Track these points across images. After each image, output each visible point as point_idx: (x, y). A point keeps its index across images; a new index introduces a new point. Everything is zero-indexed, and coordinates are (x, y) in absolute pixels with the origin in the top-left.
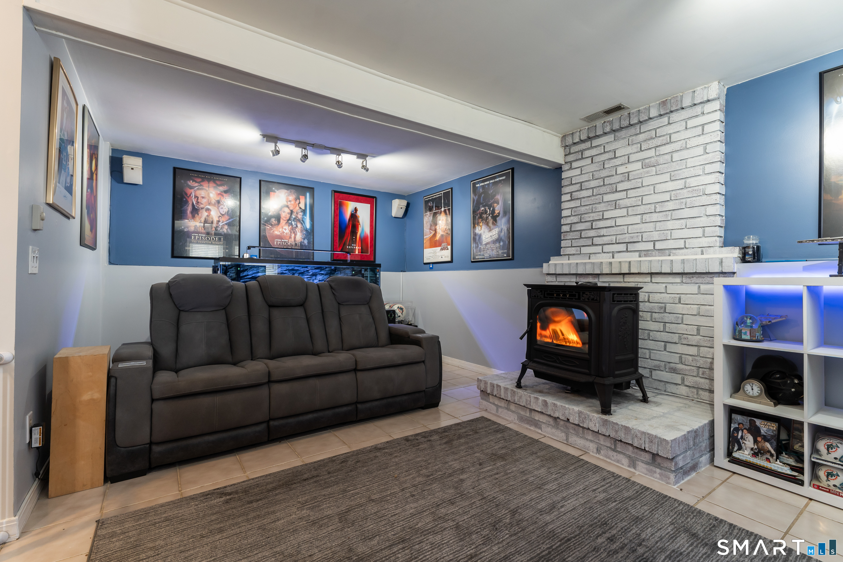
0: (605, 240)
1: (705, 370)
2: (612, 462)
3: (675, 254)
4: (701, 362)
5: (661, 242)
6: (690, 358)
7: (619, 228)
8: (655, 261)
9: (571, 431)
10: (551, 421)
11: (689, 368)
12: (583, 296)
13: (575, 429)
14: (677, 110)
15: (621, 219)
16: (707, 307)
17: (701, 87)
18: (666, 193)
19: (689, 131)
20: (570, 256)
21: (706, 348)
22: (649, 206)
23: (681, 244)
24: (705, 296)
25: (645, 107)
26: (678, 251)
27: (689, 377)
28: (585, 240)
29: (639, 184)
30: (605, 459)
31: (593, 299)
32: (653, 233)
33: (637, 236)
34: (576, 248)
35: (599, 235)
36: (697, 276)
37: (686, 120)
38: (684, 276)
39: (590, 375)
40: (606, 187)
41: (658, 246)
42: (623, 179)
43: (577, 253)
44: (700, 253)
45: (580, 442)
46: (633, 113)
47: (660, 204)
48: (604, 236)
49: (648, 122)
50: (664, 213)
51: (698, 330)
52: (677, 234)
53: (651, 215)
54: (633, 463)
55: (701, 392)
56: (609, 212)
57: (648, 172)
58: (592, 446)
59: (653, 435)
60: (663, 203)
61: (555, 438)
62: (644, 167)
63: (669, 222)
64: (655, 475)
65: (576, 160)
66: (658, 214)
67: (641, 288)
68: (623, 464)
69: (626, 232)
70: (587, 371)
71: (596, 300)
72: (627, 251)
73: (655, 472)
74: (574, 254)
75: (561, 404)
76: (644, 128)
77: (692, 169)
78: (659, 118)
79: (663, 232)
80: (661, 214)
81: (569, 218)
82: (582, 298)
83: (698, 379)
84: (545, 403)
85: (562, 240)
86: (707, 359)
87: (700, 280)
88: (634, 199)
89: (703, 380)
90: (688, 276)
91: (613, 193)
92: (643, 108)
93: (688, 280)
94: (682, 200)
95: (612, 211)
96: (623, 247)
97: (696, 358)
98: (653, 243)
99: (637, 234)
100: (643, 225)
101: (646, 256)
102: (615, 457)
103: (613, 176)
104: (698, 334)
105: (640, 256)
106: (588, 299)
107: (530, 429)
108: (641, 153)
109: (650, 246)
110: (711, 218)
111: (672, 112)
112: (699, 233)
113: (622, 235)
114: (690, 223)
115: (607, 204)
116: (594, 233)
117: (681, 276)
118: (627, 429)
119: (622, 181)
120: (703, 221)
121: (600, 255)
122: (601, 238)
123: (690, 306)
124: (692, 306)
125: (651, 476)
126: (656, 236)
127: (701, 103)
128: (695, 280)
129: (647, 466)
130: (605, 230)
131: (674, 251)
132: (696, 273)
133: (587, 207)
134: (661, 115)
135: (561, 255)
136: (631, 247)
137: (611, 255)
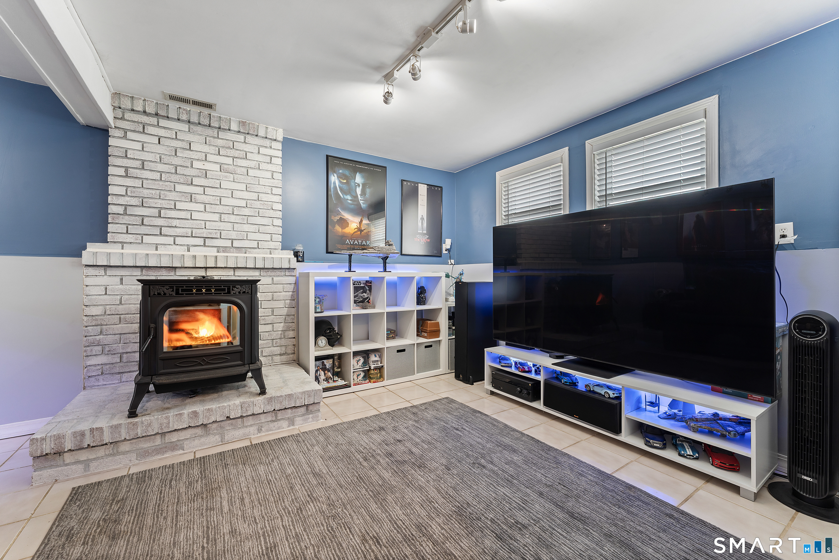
0: (178, 231)
1: (277, 340)
2: (274, 432)
3: (250, 253)
4: (275, 335)
5: (238, 241)
6: (267, 334)
7: (195, 221)
8: (241, 257)
9: (228, 428)
10: (199, 431)
11: (266, 341)
12: (233, 290)
13: (232, 424)
14: (253, 135)
15: (197, 213)
16: (278, 293)
17: (272, 128)
18: (242, 200)
19: (260, 156)
20: (125, 245)
21: (277, 324)
22: (227, 207)
23: (255, 244)
24: (277, 285)
25: (226, 117)
26: (252, 250)
27: (266, 349)
28: (149, 228)
29: (217, 184)
30: (267, 433)
31: (244, 292)
32: (230, 232)
33: (216, 233)
34: (134, 236)
35: (170, 225)
36: (271, 270)
37: (259, 147)
38: (262, 270)
39: (244, 365)
40: (178, 176)
41: (236, 244)
42: (200, 175)
43: (138, 241)
44: (269, 253)
45: (239, 433)
46: (214, 117)
47: (237, 208)
48: (176, 227)
49: (226, 131)
50: (241, 217)
51: (273, 311)
52: (251, 236)
53: (229, 215)
54: (292, 422)
55: (275, 358)
56: (183, 203)
57: (226, 177)
58: (253, 430)
59: (310, 391)
60: (240, 208)
61: (205, 447)
62: (222, 171)
63: (245, 225)
64: (309, 420)
65: (134, 131)
66: (235, 216)
67: (259, 280)
68: (283, 428)
69: (204, 227)
70: (240, 362)
71: (248, 293)
72: (205, 245)
73: (309, 418)
74: (131, 243)
75: (218, 406)
76: (222, 134)
77: (263, 187)
78: (236, 133)
79: (240, 232)
80: (238, 217)
81: (122, 198)
82: (232, 292)
83: (272, 348)
84: (195, 413)
85: (109, 223)
86: (278, 332)
87: (273, 274)
88: (211, 197)
89: (276, 348)
90: (265, 270)
91: (188, 185)
92: (224, 116)
93: (265, 274)
94: (255, 209)
95: (186, 203)
96: (200, 241)
97: (271, 333)
98: (231, 241)
99: (215, 231)
100: (221, 223)
101: (224, 252)
102: (276, 426)
103: (187, 167)
104: (273, 314)
105: (218, 252)
106: (239, 293)
107: (166, 458)
108: (219, 156)
109: (228, 243)
110: (276, 227)
111: (248, 134)
112: (268, 237)
113: (198, 230)
114: (262, 228)
115: (179, 194)
116: (163, 222)
117: (259, 270)
118: (290, 396)
119: (199, 176)
120: (271, 229)
121: (171, 246)
122: (173, 229)
123: (266, 293)
124: (267, 293)
125: (306, 423)
126: (234, 235)
127: (271, 139)
128: (269, 273)
129: (303, 417)
130: (178, 221)
131: (249, 250)
132: (273, 268)
133: (153, 192)
134: (239, 132)
135: (108, 242)
136: (208, 242)
137: (186, 248)
